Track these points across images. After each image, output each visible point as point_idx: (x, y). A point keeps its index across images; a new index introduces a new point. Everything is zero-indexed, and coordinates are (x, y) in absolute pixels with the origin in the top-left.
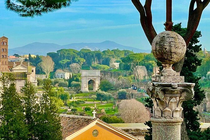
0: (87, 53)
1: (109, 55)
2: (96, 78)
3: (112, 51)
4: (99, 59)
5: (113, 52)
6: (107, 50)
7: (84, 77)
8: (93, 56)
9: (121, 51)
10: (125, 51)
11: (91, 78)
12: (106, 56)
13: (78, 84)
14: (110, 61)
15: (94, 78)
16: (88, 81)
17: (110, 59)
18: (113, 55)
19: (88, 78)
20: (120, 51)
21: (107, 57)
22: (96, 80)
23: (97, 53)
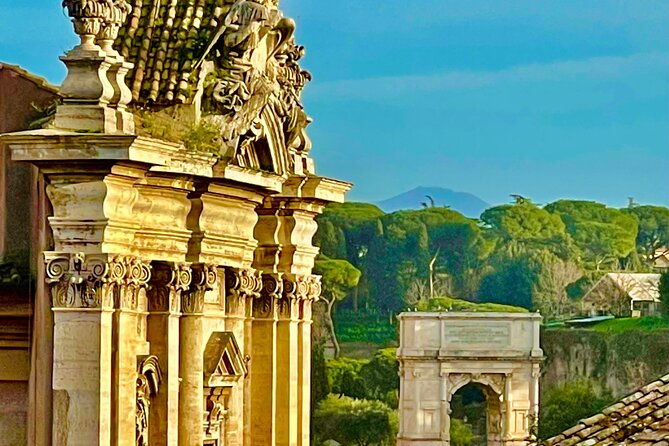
0: (374, 224)
1: (528, 235)
2: (506, 368)
3: (550, 208)
4: (454, 266)
5: (557, 217)
6: (511, 202)
7: (423, 359)
8: (411, 245)
9: (613, 214)
10: (643, 213)
11: (476, 368)
12: (513, 246)
13: (370, 416)
14: (535, 279)
15: (498, 367)
16: (449, 389)
17: (538, 270)
18: (558, 239)
19: (447, 368)
20: (608, 215)
21: (514, 250)
22: (510, 383)
23: (440, 226)
